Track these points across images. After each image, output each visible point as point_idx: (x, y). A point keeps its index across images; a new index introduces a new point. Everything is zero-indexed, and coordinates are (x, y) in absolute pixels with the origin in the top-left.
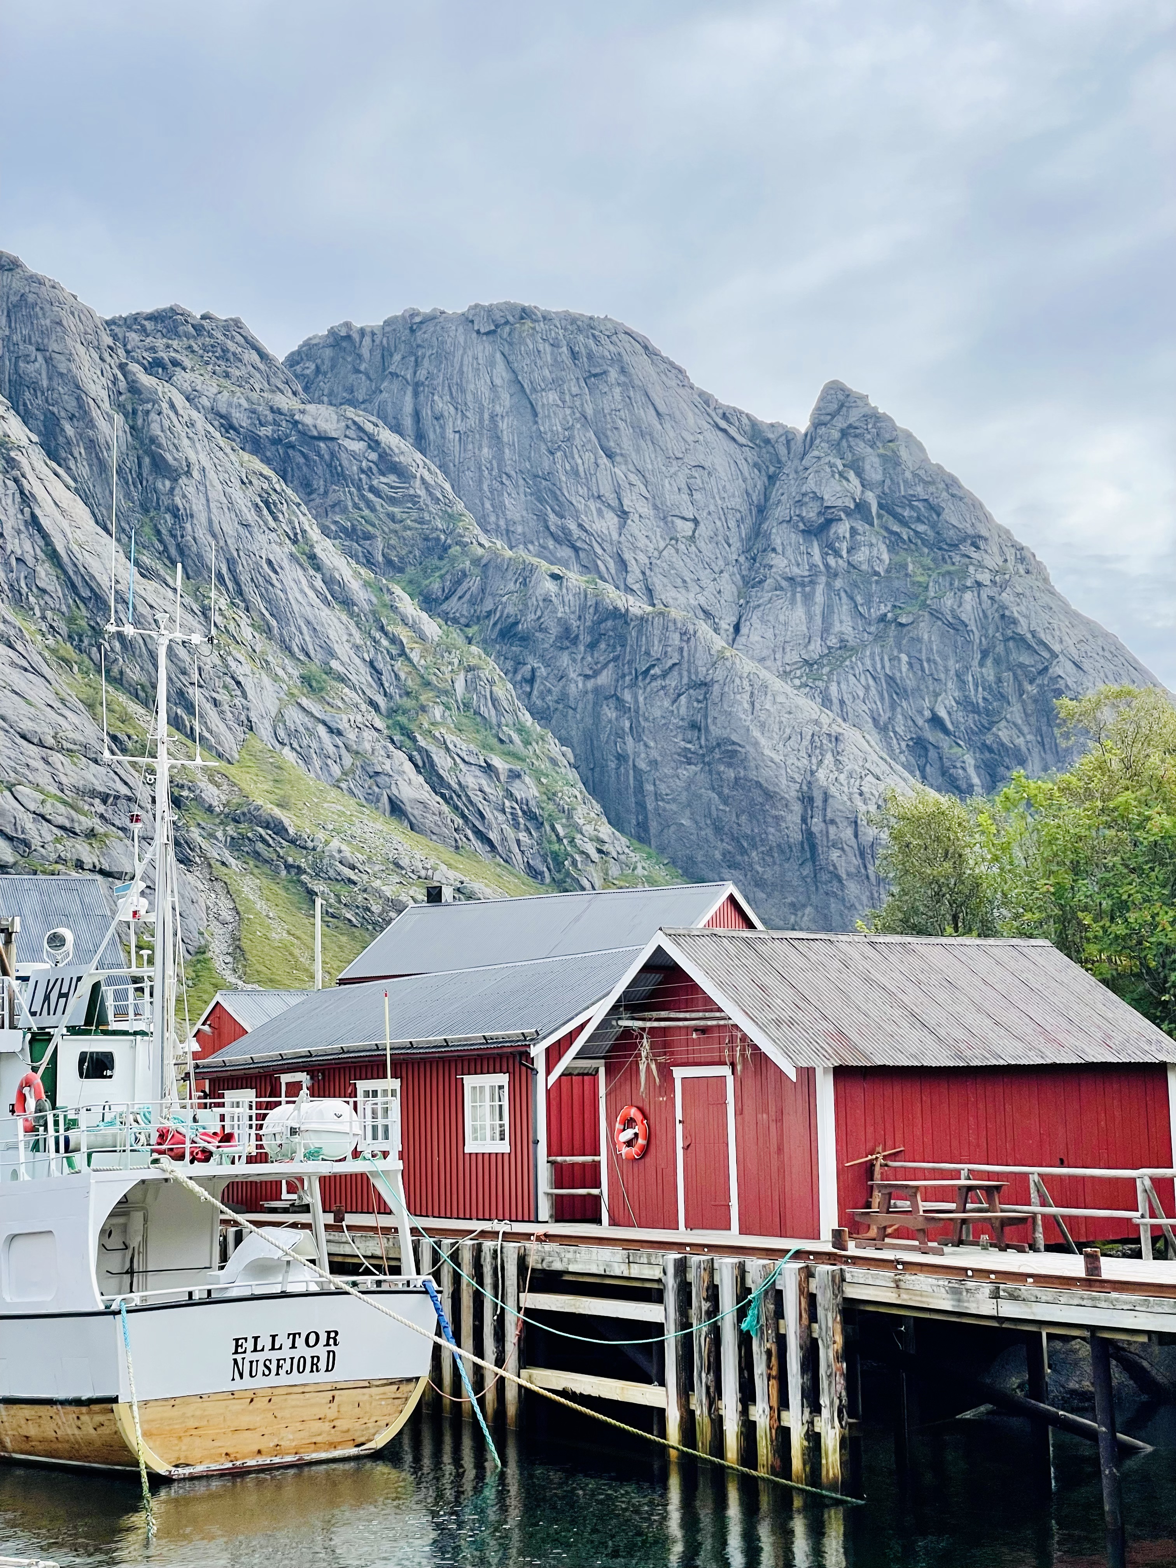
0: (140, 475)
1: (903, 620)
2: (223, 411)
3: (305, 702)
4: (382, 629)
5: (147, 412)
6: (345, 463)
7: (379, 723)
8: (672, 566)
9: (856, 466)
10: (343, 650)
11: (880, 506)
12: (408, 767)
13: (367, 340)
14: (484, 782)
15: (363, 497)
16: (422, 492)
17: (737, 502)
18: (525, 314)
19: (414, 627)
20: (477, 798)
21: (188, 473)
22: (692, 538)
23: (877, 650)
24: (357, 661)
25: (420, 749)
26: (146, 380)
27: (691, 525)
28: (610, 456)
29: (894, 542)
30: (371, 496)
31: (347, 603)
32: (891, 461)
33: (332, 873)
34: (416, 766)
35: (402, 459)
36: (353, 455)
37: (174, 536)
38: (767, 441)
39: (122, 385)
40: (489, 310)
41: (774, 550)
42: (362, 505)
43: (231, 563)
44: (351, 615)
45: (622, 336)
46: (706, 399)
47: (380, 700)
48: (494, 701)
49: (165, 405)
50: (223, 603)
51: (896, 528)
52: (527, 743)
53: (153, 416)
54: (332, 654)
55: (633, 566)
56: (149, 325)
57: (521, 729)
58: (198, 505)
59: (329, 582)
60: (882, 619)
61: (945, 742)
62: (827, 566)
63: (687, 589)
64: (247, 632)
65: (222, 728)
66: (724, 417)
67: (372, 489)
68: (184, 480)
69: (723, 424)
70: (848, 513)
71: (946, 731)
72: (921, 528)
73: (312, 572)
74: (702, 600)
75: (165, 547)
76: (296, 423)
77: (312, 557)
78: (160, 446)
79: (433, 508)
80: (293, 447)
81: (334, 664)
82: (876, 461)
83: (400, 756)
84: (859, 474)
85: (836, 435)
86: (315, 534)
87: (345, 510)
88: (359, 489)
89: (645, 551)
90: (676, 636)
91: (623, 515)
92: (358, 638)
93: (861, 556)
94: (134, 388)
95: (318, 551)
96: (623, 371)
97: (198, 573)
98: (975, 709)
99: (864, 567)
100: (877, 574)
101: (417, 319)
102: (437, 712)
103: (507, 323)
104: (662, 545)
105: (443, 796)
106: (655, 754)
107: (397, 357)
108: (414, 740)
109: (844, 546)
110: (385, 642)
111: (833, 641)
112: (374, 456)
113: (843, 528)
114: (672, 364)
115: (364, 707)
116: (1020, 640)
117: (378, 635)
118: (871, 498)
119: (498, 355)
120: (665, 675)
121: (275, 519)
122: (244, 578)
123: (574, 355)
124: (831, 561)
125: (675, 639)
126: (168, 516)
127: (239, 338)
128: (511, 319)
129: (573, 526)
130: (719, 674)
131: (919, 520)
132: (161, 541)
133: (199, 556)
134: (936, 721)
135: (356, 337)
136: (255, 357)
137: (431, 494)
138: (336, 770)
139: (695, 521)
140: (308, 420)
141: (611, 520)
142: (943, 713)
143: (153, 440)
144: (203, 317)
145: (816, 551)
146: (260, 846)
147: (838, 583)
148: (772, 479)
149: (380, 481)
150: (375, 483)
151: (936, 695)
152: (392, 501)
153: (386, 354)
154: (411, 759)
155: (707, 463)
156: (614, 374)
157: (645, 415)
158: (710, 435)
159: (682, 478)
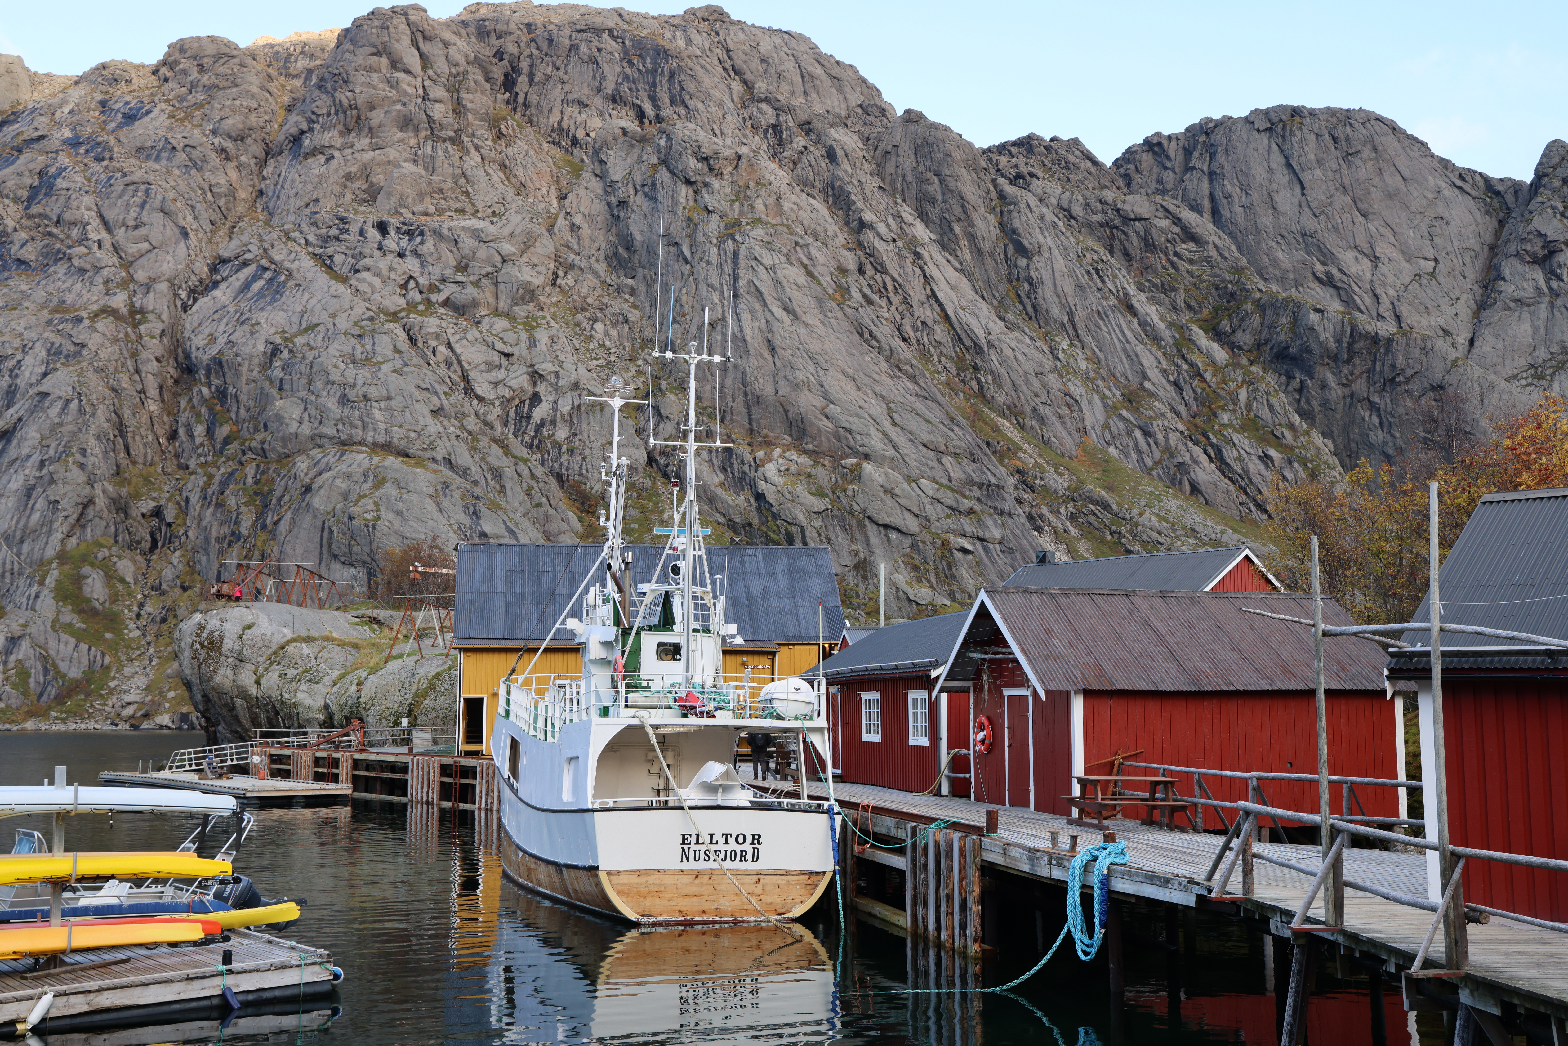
0: (1006, 256)
2: (1065, 206)
3: (1124, 413)
4: (1183, 357)
5: (1010, 212)
6: (1155, 236)
7: (1181, 427)
8: (1416, 297)
10: (1154, 374)
12: (1203, 458)
13: (1174, 143)
14: (1262, 467)
15: (1169, 260)
16: (1214, 253)
17: (1473, 243)
18: (1296, 112)
19: (1208, 355)
20: (1257, 480)
21: (1040, 253)
22: (1433, 275)
24: (1164, 381)
25: (1212, 445)
26: (1009, 189)
27: (1432, 264)
28: (1364, 215)
30: (1175, 259)
31: (1156, 339)
33: (1145, 538)
34: (1209, 457)
35: (1198, 230)
36: (1162, 230)
37: (1030, 298)
38: (1498, 193)
39: (994, 194)
40: (1266, 113)
41: (1503, 279)
42: (1168, 266)
43: (1071, 315)
44: (1160, 347)
45: (1373, 122)
46: (1445, 164)
47: (1182, 409)
48: (1271, 407)
49: (1023, 206)
50: (1064, 345)
52: (1296, 437)
53: (1015, 214)
54: (1145, 377)
55: (1384, 299)
56: (1014, 150)
57: (1291, 426)
58: (1046, 276)
59: (1143, 324)
62: (1550, 288)
63: (1428, 313)
65: (1064, 434)
66: (1461, 177)
67: (1176, 254)
68: (1036, 258)
69: (1459, 183)
73: (1129, 318)
74: (1441, 321)
75: (1024, 307)
76: (1118, 210)
77: (1130, 307)
78: (1019, 235)
79: (1223, 264)
80: (1117, 228)
81: (1147, 384)
83: (1197, 451)
85: (1558, 183)
86: (1132, 290)
87: (1155, 271)
88: (1166, 254)
89: (1394, 286)
90: (1417, 352)
91: (1375, 259)
92: (1165, 364)
94: (1002, 196)
95: (1134, 302)
96: (1375, 149)
97: (1047, 323)
101: (1211, 125)
102: (1225, 417)
103: (1281, 120)
104: (1408, 280)
105: (1230, 479)
106: (1399, 442)
107: (1196, 154)
108: (1208, 438)
109: (1565, 272)
110: (1185, 367)
111: (1555, 348)
112: (1177, 230)
114: (1416, 139)
115: (1169, 415)
117: (1180, 362)
119: (1274, 146)
120: (1408, 380)
121: (1103, 281)
122: (1080, 326)
123: (1335, 140)
124: (1554, 284)
125: (1417, 353)
126: (1026, 285)
127: (1077, 153)
128: (1284, 118)
129: (1334, 271)
130: (1453, 379)
132: (1021, 302)
133: (1047, 311)
135: (1165, 143)
136: (1089, 164)
137: (1221, 255)
138: (1149, 462)
139: (1436, 260)
140: (1127, 207)
141: (1366, 264)
143: (1014, 231)
144: (1053, 140)
145: (1540, 277)
146: (1091, 518)
147: (1560, 302)
148: (1502, 222)
149: (1181, 247)
150: (1178, 249)
152: (1191, 262)
153: (1188, 152)
154: (1206, 452)
155: (1446, 215)
156: (1367, 152)
157: (1393, 181)
158: (1449, 192)
159: (1424, 228)
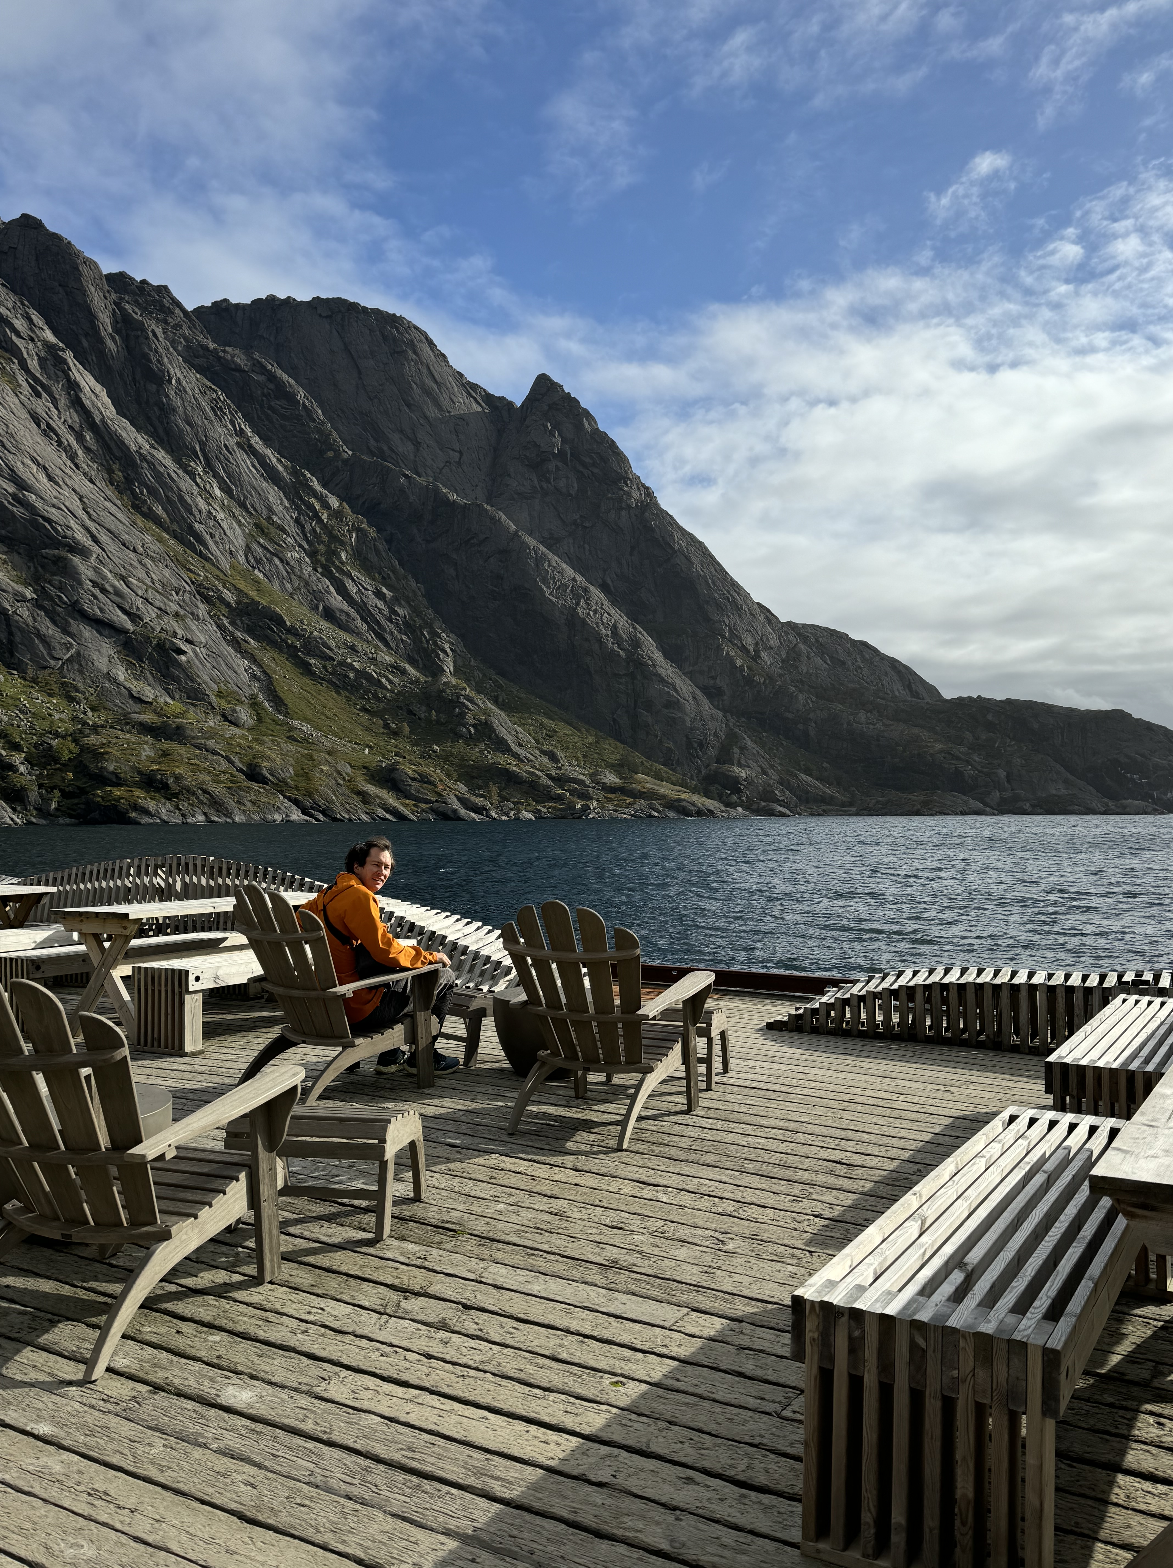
0: (134, 379)
1: (587, 524)
3: (262, 541)
4: (301, 498)
5: (137, 337)
6: (254, 389)
7: (307, 559)
10: (278, 509)
11: (572, 455)
12: (332, 589)
13: (243, 312)
14: (377, 602)
15: (265, 413)
16: (303, 413)
17: (484, 443)
18: (352, 307)
19: (322, 500)
20: (375, 612)
21: (169, 381)
22: (459, 463)
23: (571, 541)
24: (289, 518)
25: (333, 578)
26: (134, 315)
27: (457, 454)
28: (409, 406)
29: (580, 476)
30: (269, 413)
31: (277, 480)
32: (579, 427)
34: (337, 588)
35: (291, 390)
36: (259, 384)
37: (162, 423)
38: (497, 408)
40: (327, 302)
41: (509, 475)
42: (264, 418)
43: (203, 445)
44: (280, 487)
45: (412, 330)
47: (306, 545)
48: (376, 551)
50: (200, 471)
51: (581, 468)
52: (398, 579)
53: (142, 339)
54: (273, 512)
58: (177, 404)
59: (263, 463)
62: (541, 487)
64: (217, 492)
65: (218, 552)
66: (472, 389)
67: (270, 408)
68: (166, 385)
69: (472, 394)
70: (555, 456)
72: (596, 471)
73: (251, 456)
75: (155, 428)
76: (222, 358)
77: (250, 446)
78: (148, 360)
79: (311, 425)
80: (217, 374)
81: (275, 518)
82: (571, 427)
83: (326, 582)
84: (560, 433)
85: (546, 408)
86: (249, 431)
87: (252, 420)
88: (262, 407)
91: (417, 444)
92: (287, 503)
93: (562, 483)
94: (126, 320)
95: (253, 442)
97: (180, 449)
99: (564, 490)
100: (570, 495)
101: (277, 303)
102: (343, 555)
103: (340, 311)
104: (442, 465)
105: (354, 608)
107: (264, 326)
108: (332, 573)
109: (552, 477)
110: (304, 507)
112: (271, 386)
113: (552, 465)
114: (439, 351)
115: (297, 548)
116: (656, 541)
117: (299, 502)
118: (567, 449)
119: (334, 332)
122: (211, 455)
123: (384, 337)
124: (545, 485)
125: (487, 522)
126: (156, 409)
127: (169, 299)
128: (342, 309)
129: (385, 448)
130: (517, 544)
131: (594, 465)
133: (179, 436)
135: (235, 309)
137: (309, 415)
139: (461, 453)
140: (227, 357)
141: (410, 447)
142: (609, 581)
143: (143, 357)
144: (143, 282)
145: (535, 478)
147: (548, 499)
148: (501, 432)
149: (275, 403)
150: (272, 404)
153: (254, 321)
154: (333, 584)
156: (410, 353)
158: (466, 399)
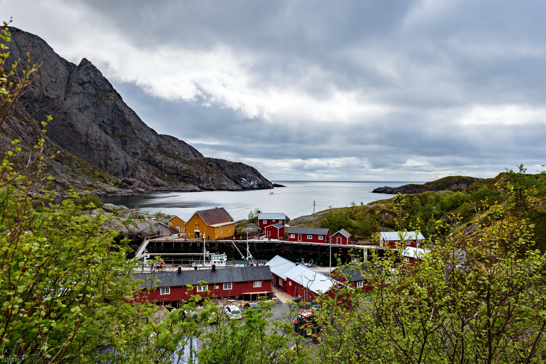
1: (98, 103)
8: (51, 87)
9: (89, 74)
11: (94, 82)
17: (65, 76)
18: (18, 30)
20: (20, 129)
23: (93, 108)
25: (6, 119)
29: (96, 89)
32: (96, 75)
38: (70, 66)
41: (72, 87)
45: (40, 40)
46: (57, 55)
48: (22, 111)
51: (96, 87)
55: (43, 85)
60: (94, 102)
61: (105, 125)
62: (83, 91)
66: (62, 60)
70: (87, 82)
71: (105, 124)
72: (101, 88)
74: (58, 94)
82: (93, 74)
84: (90, 76)
89: (46, 83)
93: (90, 91)
98: (111, 120)
99: (91, 93)
100: (93, 94)
104: (49, 82)
105: (12, 128)
109: (87, 89)
111: (84, 105)
113: (86, 85)
114: (50, 47)
116: (119, 110)
118: (92, 81)
120: (58, 110)
125: (60, 104)
128: (15, 31)
130: (70, 111)
131: (101, 86)
134: (103, 122)
139: (56, 79)
142: (105, 120)
145: (81, 89)
147: (85, 95)
148: (71, 73)
151: (103, 117)
155: (59, 68)
156: (39, 47)
157: (46, 57)
158: (59, 63)
159: (53, 70)
